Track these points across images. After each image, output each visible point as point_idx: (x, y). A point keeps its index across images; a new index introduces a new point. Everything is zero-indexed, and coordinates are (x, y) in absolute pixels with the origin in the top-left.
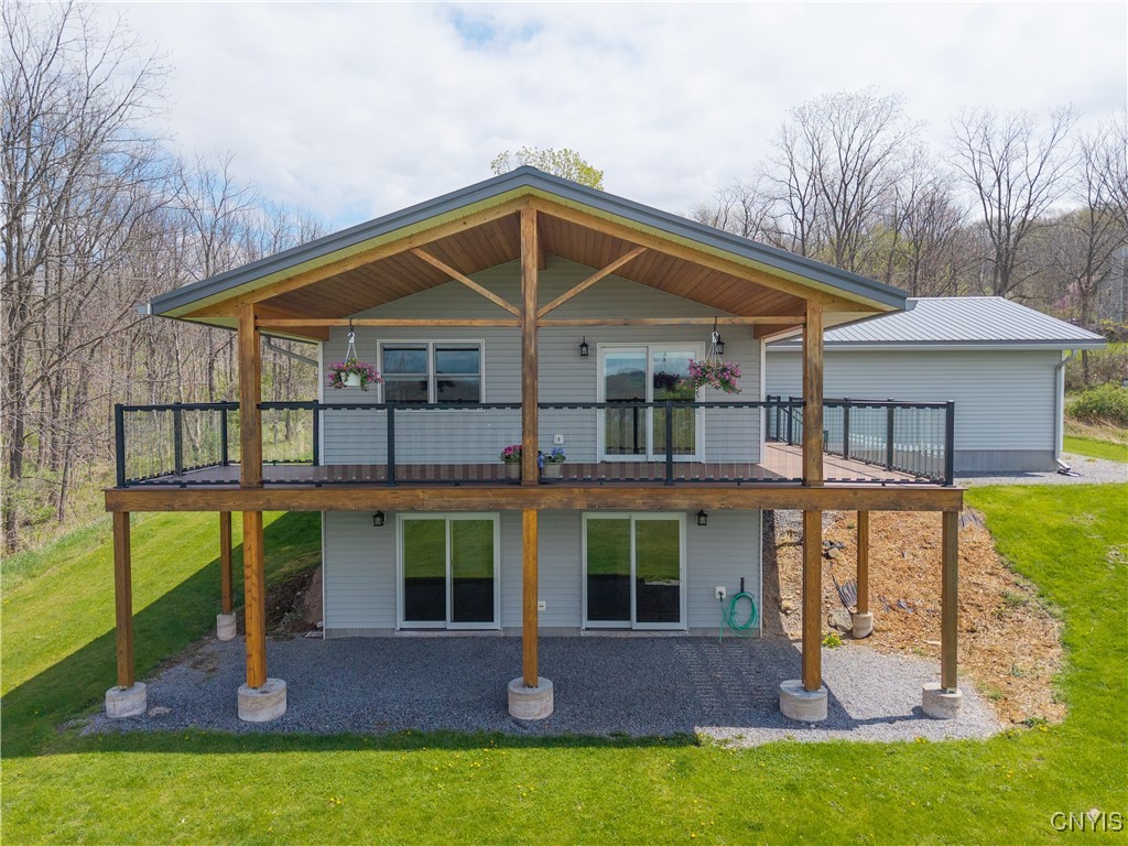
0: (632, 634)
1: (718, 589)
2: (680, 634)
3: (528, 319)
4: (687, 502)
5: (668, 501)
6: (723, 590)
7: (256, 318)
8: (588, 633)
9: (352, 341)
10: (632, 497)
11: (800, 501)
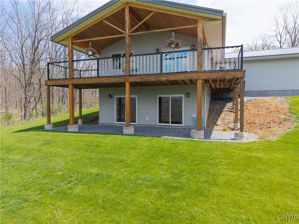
0: (170, 127)
1: (193, 115)
2: (183, 127)
3: (127, 34)
4: (165, 78)
5: (160, 78)
6: (194, 115)
7: (72, 41)
8: (159, 126)
9: (90, 44)
10: (151, 78)
11: (195, 76)
